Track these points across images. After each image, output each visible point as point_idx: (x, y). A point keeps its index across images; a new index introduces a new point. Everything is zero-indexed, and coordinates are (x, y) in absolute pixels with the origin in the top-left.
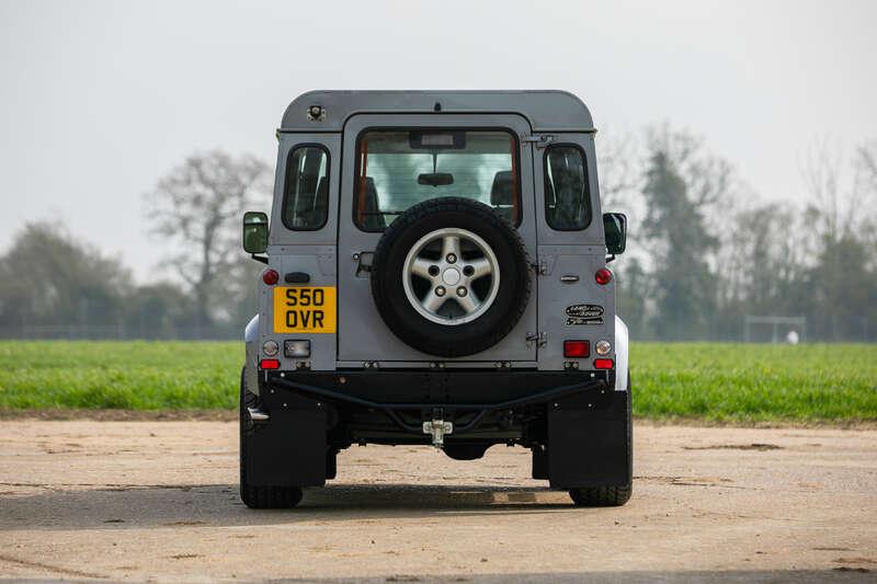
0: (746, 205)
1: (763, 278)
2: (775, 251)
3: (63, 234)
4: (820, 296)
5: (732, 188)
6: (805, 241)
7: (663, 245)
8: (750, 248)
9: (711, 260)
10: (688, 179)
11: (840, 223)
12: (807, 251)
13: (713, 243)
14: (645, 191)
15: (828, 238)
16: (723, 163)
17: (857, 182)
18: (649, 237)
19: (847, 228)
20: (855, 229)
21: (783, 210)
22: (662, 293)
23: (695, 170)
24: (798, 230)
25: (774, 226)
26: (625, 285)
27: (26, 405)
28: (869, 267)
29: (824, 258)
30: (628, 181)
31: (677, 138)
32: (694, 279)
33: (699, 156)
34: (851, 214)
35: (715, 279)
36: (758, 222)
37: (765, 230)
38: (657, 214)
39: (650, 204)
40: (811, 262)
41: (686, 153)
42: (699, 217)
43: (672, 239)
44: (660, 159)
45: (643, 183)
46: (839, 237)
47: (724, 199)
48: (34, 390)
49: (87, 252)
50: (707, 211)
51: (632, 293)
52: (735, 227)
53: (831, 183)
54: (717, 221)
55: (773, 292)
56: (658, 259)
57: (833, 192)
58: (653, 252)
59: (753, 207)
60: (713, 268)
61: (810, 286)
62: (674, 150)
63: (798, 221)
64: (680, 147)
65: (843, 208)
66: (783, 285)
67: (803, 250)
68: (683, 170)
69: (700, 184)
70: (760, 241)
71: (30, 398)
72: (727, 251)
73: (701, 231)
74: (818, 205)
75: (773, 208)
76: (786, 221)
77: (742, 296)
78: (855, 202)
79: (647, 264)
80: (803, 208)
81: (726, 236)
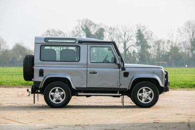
0: (156, 40)
1: (159, 54)
2: (161, 49)
3: (23, 45)
4: (170, 57)
5: (153, 36)
6: (167, 46)
7: (140, 47)
8: (157, 48)
9: (149, 50)
10: (145, 34)
11: (174, 43)
12: (168, 49)
13: (149, 47)
14: (136, 37)
15: (172, 46)
16: (151, 31)
17: (177, 35)
18: (137, 46)
19: (175, 44)
20: (177, 44)
21: (163, 41)
22: (139, 57)
23: (146, 33)
24: (166, 44)
25: (161, 44)
26: (132, 55)
27: (14, 85)
28: (179, 52)
29: (171, 50)
30: (133, 35)
31: (142, 26)
32: (145, 54)
33: (147, 30)
34: (176, 41)
35: (150, 54)
36: (158, 43)
37: (159, 44)
38: (139, 41)
39: (137, 39)
40: (168, 51)
41: (144, 30)
42: (147, 42)
43: (141, 46)
44: (139, 31)
45: (136, 35)
46: (174, 46)
47: (151, 38)
48: (16, 82)
49: (27, 48)
50: (148, 41)
51: (134, 57)
52: (154, 44)
53: (172, 35)
54: (150, 43)
55: (161, 56)
56: (139, 50)
57: (173, 37)
58: (138, 49)
59: (157, 40)
60: (149, 52)
61: (168, 55)
62: (142, 29)
63: (166, 43)
64: (143, 28)
65: (174, 40)
66: (163, 55)
67: (167, 49)
68: (143, 33)
69: (147, 36)
70: (158, 47)
71: (15, 84)
72: (152, 48)
73: (147, 44)
74: (170, 40)
75: (161, 40)
76: (164, 43)
77: (155, 57)
78: (177, 39)
79: (137, 51)
80: (167, 40)
81: (152, 46)
